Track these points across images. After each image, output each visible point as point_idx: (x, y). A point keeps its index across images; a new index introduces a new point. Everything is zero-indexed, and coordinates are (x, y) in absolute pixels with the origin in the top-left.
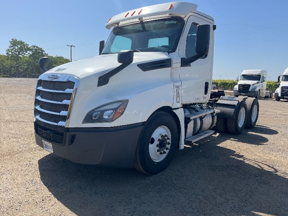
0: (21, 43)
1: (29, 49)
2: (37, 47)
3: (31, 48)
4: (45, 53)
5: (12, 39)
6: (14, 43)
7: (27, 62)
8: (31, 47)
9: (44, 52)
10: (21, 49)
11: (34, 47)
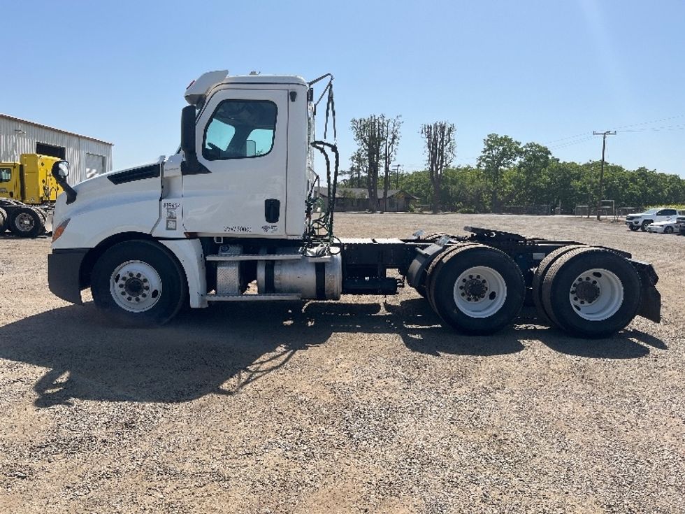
0: (507, 140)
1: (520, 152)
2: (538, 146)
3: (524, 149)
4: (553, 157)
5: (488, 136)
6: (493, 142)
7: (513, 180)
8: (525, 147)
9: (550, 154)
10: (504, 154)
11: (531, 145)
